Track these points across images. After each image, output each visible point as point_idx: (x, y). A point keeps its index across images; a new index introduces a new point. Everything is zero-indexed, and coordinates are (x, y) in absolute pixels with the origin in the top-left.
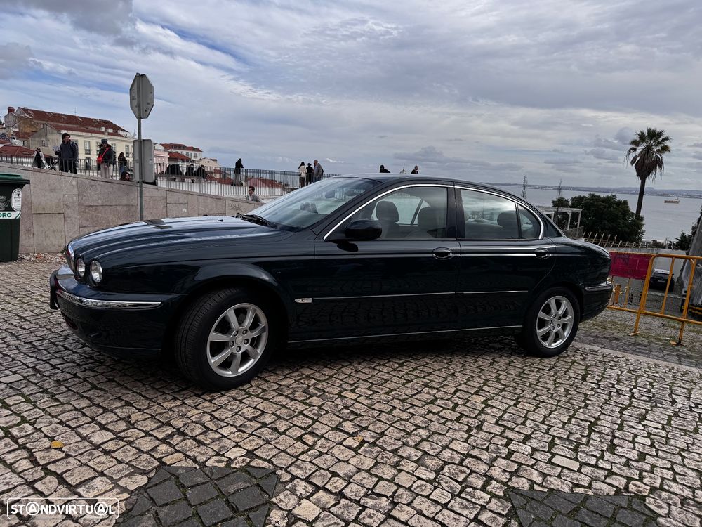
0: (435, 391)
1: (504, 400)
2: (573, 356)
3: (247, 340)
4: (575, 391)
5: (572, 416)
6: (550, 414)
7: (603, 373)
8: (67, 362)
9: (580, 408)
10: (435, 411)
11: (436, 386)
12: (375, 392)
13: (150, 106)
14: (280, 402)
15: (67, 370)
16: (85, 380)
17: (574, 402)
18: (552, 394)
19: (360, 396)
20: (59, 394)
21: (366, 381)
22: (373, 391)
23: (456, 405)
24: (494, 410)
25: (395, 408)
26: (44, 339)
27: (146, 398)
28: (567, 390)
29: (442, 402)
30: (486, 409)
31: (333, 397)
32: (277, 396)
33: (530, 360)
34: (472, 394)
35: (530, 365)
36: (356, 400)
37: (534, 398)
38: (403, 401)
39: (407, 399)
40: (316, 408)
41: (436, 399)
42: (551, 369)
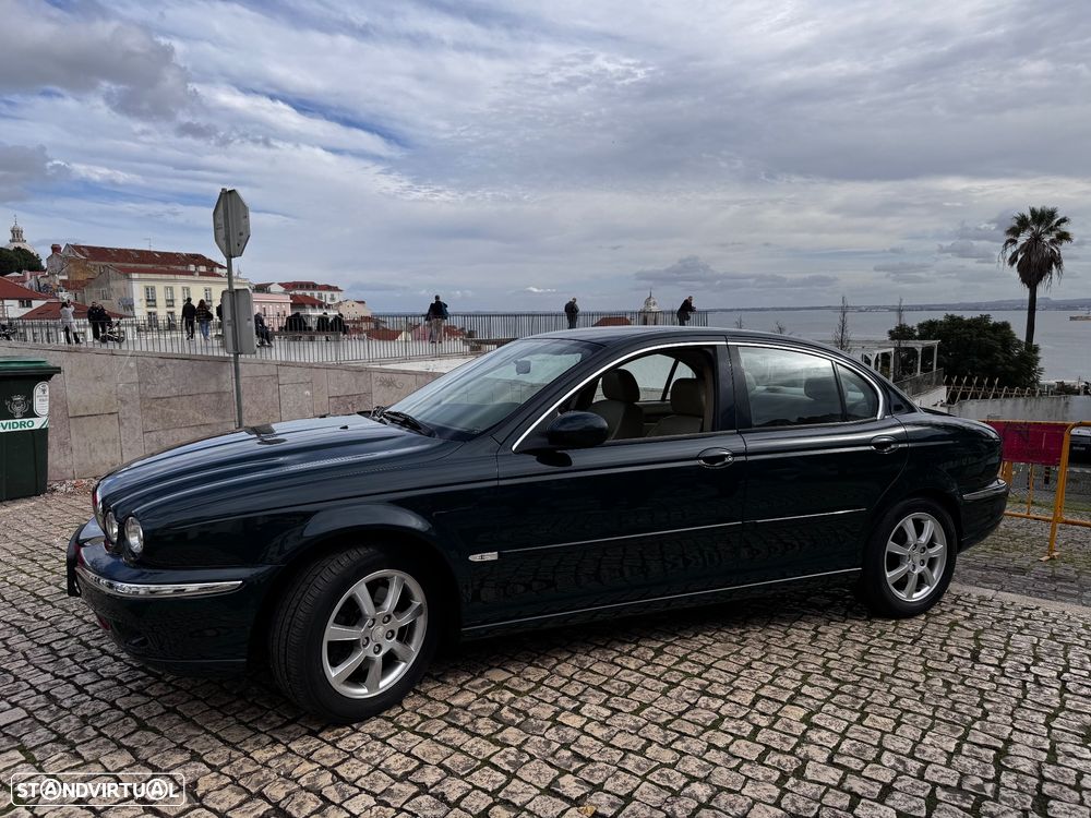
0: (720, 702)
1: (839, 713)
2: (952, 611)
3: (392, 632)
4: (962, 683)
5: (963, 739)
6: (923, 736)
7: (1007, 644)
8: (103, 679)
9: (975, 719)
10: (720, 744)
11: (721, 692)
12: (615, 711)
13: (244, 237)
14: (451, 740)
15: (101, 695)
16: (128, 713)
17: (963, 708)
18: (923, 694)
19: (590, 720)
20: (83, 743)
21: (599, 688)
22: (611, 709)
23: (757, 728)
24: (824, 734)
25: (650, 742)
26: (71, 636)
27: (226, 743)
28: (947, 684)
29: (733, 723)
30: (809, 733)
31: (543, 726)
32: (445, 728)
33: (878, 625)
34: (784, 704)
35: (879, 636)
36: (581, 729)
37: (892, 705)
38: (664, 726)
39: (670, 721)
40: (513, 750)
41: (722, 718)
42: (915, 640)
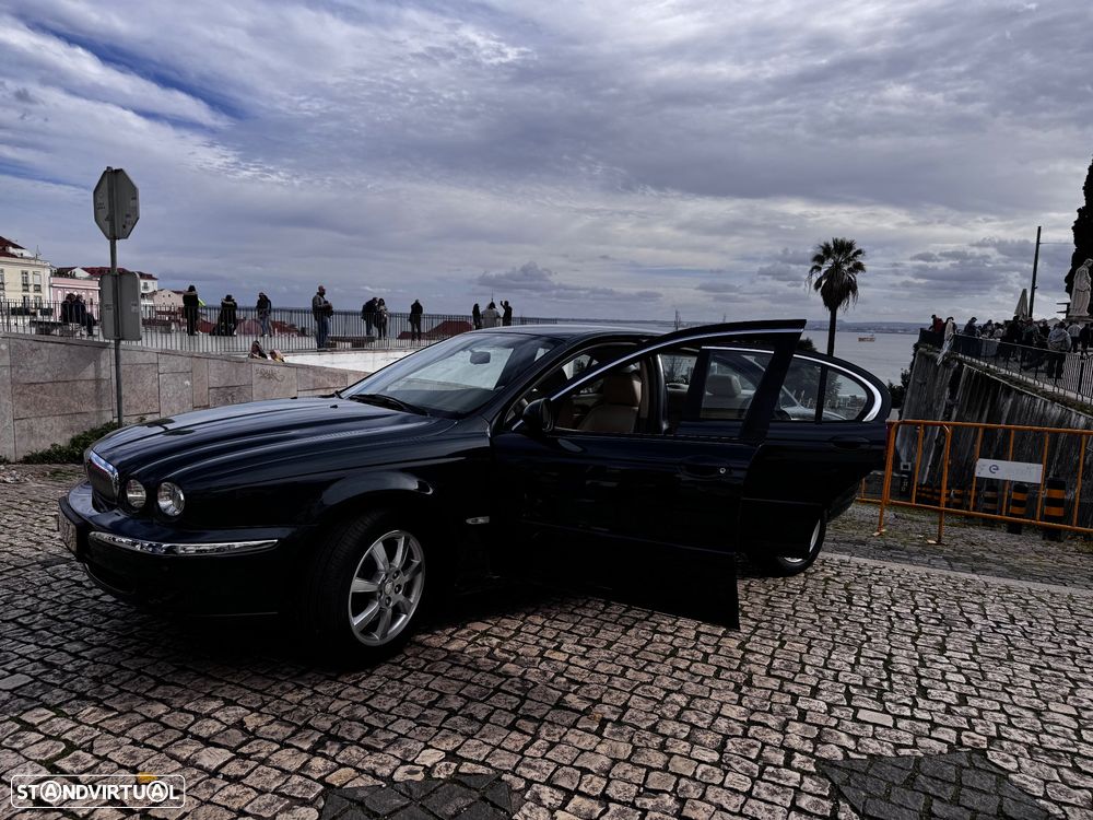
0: (671, 638)
1: (764, 642)
2: (823, 570)
3: (400, 586)
4: (846, 619)
5: (858, 655)
6: (830, 654)
7: (870, 592)
8: (94, 647)
9: (863, 642)
10: (682, 666)
11: (668, 630)
12: (590, 648)
13: (133, 219)
14: (460, 676)
15: (101, 659)
17: (852, 635)
18: (821, 627)
19: (571, 655)
20: (108, 698)
21: (569, 632)
22: (585, 646)
23: (706, 655)
24: (759, 656)
25: (626, 668)
26: (34, 612)
27: (256, 691)
28: (835, 620)
29: (686, 652)
30: (747, 656)
31: (534, 662)
32: (451, 667)
33: (770, 581)
34: (720, 638)
35: (774, 589)
36: (567, 661)
37: (801, 635)
38: (633, 656)
39: (637, 653)
40: (517, 679)
41: (676, 649)
42: (802, 592)
